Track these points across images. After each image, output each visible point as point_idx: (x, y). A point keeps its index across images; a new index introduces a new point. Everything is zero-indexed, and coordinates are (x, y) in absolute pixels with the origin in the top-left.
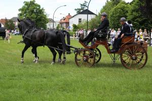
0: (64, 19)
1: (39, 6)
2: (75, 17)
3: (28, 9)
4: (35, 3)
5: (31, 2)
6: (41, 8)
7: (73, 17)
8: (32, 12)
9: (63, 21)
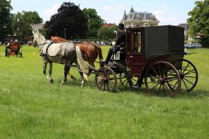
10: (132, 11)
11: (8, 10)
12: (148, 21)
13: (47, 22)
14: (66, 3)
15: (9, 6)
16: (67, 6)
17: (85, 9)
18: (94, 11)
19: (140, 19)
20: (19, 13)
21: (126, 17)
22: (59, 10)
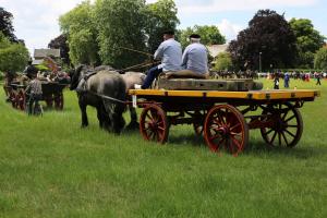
11: (173, 25)
13: (232, 42)
14: (262, 12)
15: (175, 18)
16: (265, 15)
17: (293, 21)
18: (308, 23)
20: (189, 29)
22: (251, 23)
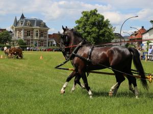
0: (136, 35)
1: (103, 17)
2: (150, 32)
3: (87, 21)
4: (97, 13)
5: (91, 12)
6: (105, 20)
7: (148, 31)
8: (94, 24)
9: (134, 36)
10: (23, 17)
12: (38, 27)
19: (31, 26)
21: (16, 23)
